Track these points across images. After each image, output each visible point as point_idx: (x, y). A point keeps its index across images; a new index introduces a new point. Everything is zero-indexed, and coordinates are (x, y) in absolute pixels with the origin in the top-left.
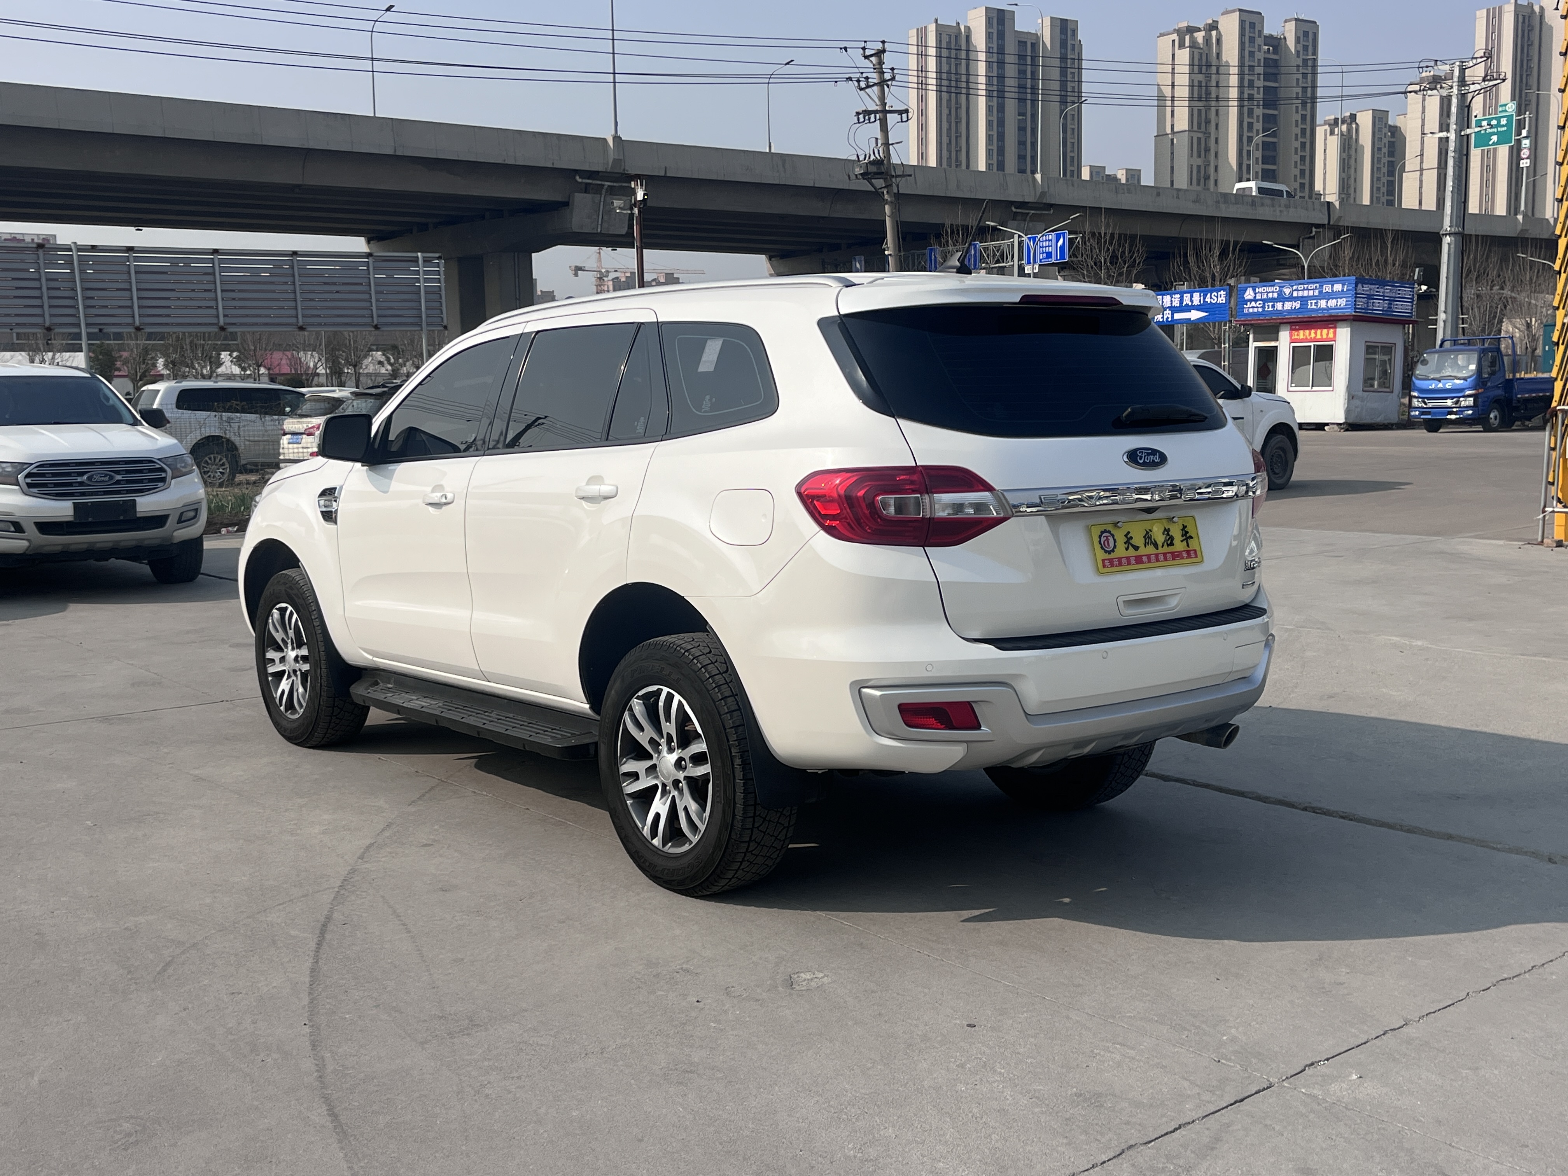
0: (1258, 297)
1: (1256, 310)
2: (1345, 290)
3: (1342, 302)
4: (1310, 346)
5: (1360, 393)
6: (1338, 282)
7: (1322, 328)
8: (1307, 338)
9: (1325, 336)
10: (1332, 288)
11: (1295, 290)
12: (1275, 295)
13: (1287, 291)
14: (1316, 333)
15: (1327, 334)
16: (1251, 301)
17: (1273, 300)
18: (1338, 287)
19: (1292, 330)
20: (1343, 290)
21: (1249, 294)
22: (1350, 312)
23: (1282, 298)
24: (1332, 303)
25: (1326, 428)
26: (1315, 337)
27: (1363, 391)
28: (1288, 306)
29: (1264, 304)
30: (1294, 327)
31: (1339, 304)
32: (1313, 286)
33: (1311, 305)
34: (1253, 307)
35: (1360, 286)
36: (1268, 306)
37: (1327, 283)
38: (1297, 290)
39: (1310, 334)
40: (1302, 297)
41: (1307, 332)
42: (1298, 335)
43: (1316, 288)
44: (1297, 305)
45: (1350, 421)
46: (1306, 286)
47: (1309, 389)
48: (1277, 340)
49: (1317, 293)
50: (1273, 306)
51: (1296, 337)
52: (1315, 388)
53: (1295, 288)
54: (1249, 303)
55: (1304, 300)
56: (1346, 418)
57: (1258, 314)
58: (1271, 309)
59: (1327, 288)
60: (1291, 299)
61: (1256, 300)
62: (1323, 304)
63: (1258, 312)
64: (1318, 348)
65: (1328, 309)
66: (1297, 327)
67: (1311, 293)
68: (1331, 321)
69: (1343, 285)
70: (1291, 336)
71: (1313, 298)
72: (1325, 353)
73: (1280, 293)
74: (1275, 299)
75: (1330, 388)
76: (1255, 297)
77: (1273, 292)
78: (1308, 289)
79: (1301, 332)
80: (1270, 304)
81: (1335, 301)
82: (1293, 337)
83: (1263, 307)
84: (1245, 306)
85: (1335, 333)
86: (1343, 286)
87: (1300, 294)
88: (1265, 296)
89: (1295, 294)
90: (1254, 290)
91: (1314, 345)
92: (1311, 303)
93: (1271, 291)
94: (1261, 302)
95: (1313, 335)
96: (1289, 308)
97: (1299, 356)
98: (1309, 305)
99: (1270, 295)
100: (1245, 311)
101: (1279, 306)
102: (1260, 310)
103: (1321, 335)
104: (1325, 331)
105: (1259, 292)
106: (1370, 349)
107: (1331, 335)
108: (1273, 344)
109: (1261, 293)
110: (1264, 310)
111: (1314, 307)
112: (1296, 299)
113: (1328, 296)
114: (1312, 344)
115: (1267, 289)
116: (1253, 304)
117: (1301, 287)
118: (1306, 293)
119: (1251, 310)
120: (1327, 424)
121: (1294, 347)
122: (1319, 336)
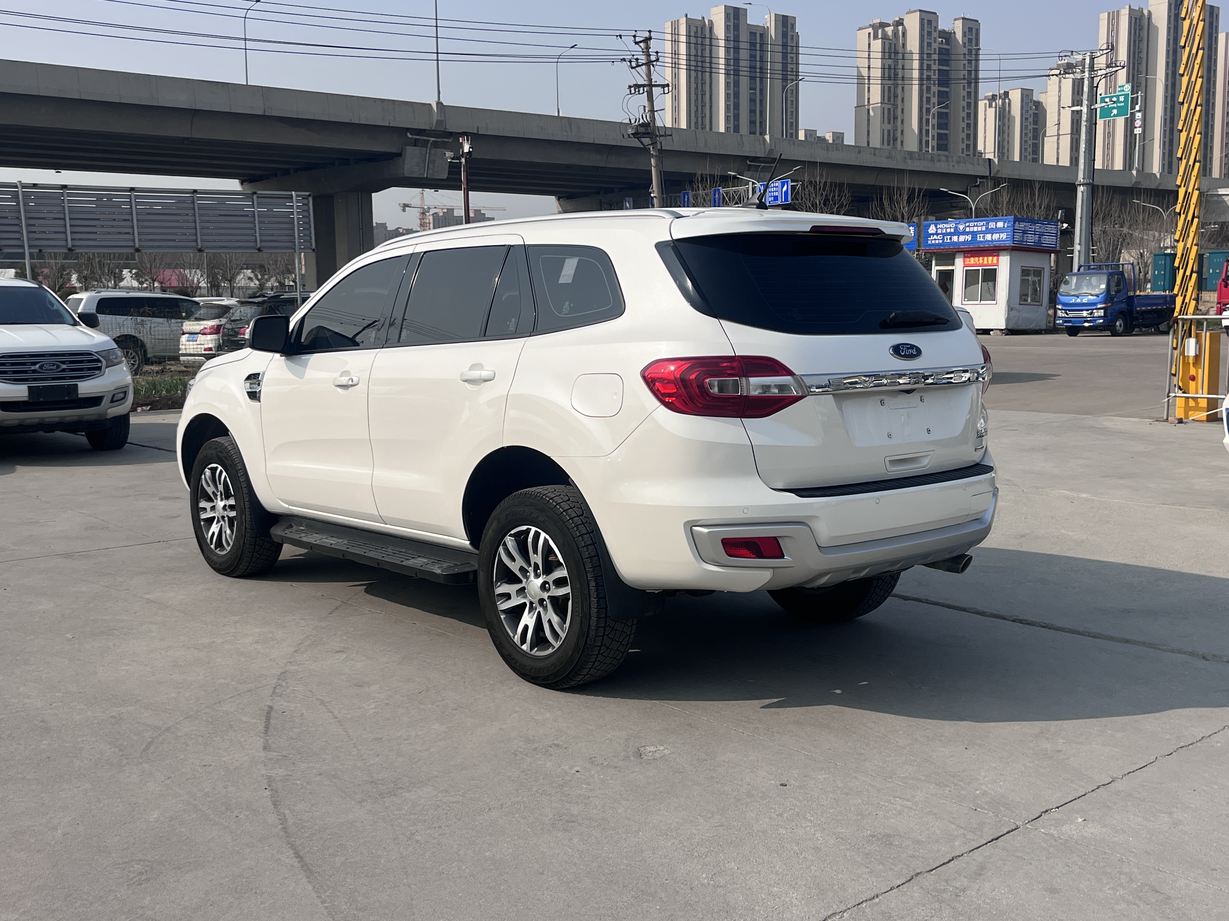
0: (939, 231)
1: (937, 242)
2: (1006, 227)
3: (1003, 236)
4: (979, 270)
5: (1018, 306)
6: (1000, 220)
7: (988, 256)
8: (976, 264)
9: (990, 262)
10: (996, 224)
11: (968, 226)
12: (952, 230)
13: (961, 227)
14: (983, 260)
15: (992, 261)
16: (933, 234)
17: (951, 234)
18: (1000, 224)
19: (965, 257)
20: (1004, 227)
21: (932, 229)
22: (1009, 243)
23: (957, 233)
24: (996, 236)
25: (991, 333)
26: (982, 263)
27: (1020, 304)
28: (962, 238)
29: (943, 237)
30: (966, 255)
31: (1001, 237)
32: (982, 224)
33: (980, 238)
34: (935, 239)
35: (1017, 223)
36: (947, 238)
37: (992, 221)
38: (969, 226)
39: (979, 260)
40: (973, 232)
41: (977, 258)
42: (969, 261)
43: (984, 225)
44: (969, 238)
45: (1010, 327)
46: (976, 223)
47: (978, 302)
48: (953, 264)
49: (984, 229)
50: (951, 239)
51: (968, 263)
52: (982, 302)
53: (967, 224)
54: (932, 236)
55: (974, 234)
56: (1006, 325)
57: (939, 244)
58: (949, 241)
59: (992, 225)
60: (964, 233)
61: (937, 234)
62: (988, 237)
63: (939, 243)
64: (985, 271)
65: (992, 241)
66: (969, 255)
67: (980, 229)
68: (995, 250)
69: (1005, 222)
70: (964, 262)
71: (981, 232)
72: (990, 275)
73: (956, 228)
74: (952, 233)
75: (994, 302)
76: (937, 231)
77: (950, 228)
78: (977, 226)
79: (972, 259)
80: (949, 237)
81: (998, 235)
82: (966, 263)
83: (943, 239)
84: (929, 239)
85: (998, 260)
86: (1004, 224)
87: (972, 229)
88: (944, 231)
89: (967, 229)
90: (936, 226)
91: (982, 269)
92: (980, 236)
93: (949, 226)
94: (941, 236)
95: (981, 261)
96: (963, 240)
97: (970, 278)
98: (978, 238)
99: (948, 230)
100: (929, 242)
101: (955, 239)
102: (941, 241)
103: (988, 261)
104: (990, 258)
105: (939, 228)
106: (1025, 272)
107: (995, 261)
108: (950, 268)
109: (941, 228)
110: (943, 241)
111: (982, 239)
112: (967, 233)
113: (992, 231)
114: (980, 268)
115: (946, 225)
116: (935, 237)
117: (972, 224)
118: (975, 229)
119: (933, 242)
120: (992, 330)
121: (966, 270)
122: (985, 262)
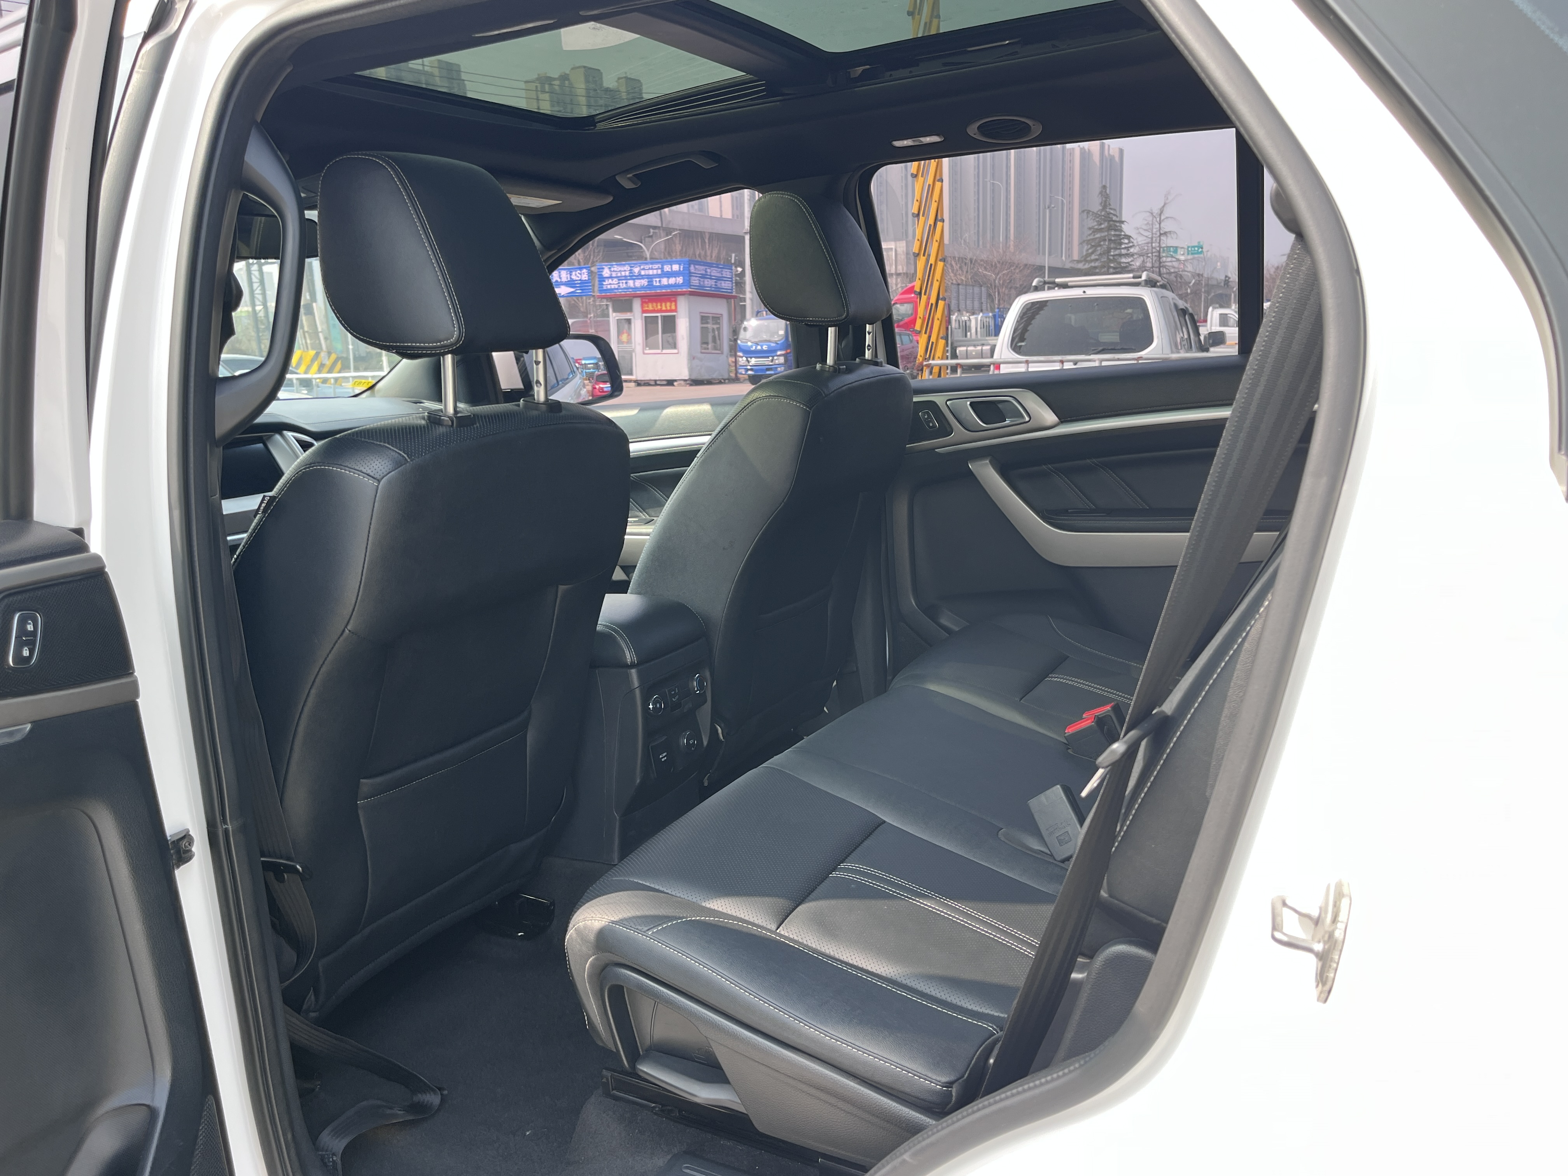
0: (614, 275)
1: (613, 287)
2: (682, 269)
3: (680, 280)
4: (657, 317)
5: (700, 355)
6: (675, 263)
7: (666, 302)
8: (655, 310)
9: (668, 308)
10: (671, 267)
11: (643, 270)
12: (627, 273)
13: (636, 270)
14: (661, 305)
15: (670, 306)
16: (608, 278)
18: (676, 267)
19: (642, 303)
20: (679, 270)
21: (606, 272)
22: (686, 288)
23: (633, 277)
24: (672, 281)
25: (675, 384)
26: (661, 309)
27: (702, 353)
29: (619, 281)
30: (644, 300)
32: (656, 266)
33: (656, 282)
34: (610, 284)
35: (692, 266)
36: (623, 283)
37: (667, 264)
40: (649, 275)
41: (655, 304)
42: (648, 307)
43: (659, 268)
44: (645, 282)
45: (693, 377)
46: (650, 266)
47: (659, 351)
48: (630, 310)
50: (626, 283)
51: (646, 309)
52: (664, 351)
54: (607, 281)
55: (650, 278)
56: (690, 375)
57: (615, 289)
59: (667, 268)
60: (640, 277)
61: (611, 277)
62: (665, 281)
64: (664, 317)
65: (669, 286)
66: (647, 300)
67: (655, 272)
68: (670, 296)
69: (680, 264)
70: (642, 307)
71: (657, 276)
72: (670, 323)
73: (631, 272)
74: (627, 277)
75: (675, 351)
77: (625, 271)
78: (652, 269)
79: (650, 305)
81: (674, 279)
84: (604, 283)
85: (676, 306)
87: (647, 272)
88: (619, 275)
89: (643, 273)
90: (610, 268)
91: (661, 316)
93: (623, 269)
95: (659, 307)
96: (639, 285)
97: (650, 325)
99: (623, 273)
100: (605, 287)
101: (631, 283)
102: (616, 286)
104: (668, 304)
105: (614, 271)
106: (704, 319)
107: (673, 307)
108: (629, 314)
110: (619, 286)
111: (658, 284)
112: (643, 277)
113: (668, 275)
115: (620, 268)
116: (610, 280)
117: (647, 267)
118: (651, 272)
119: (609, 287)
120: (676, 381)
121: (645, 317)
122: (664, 308)
